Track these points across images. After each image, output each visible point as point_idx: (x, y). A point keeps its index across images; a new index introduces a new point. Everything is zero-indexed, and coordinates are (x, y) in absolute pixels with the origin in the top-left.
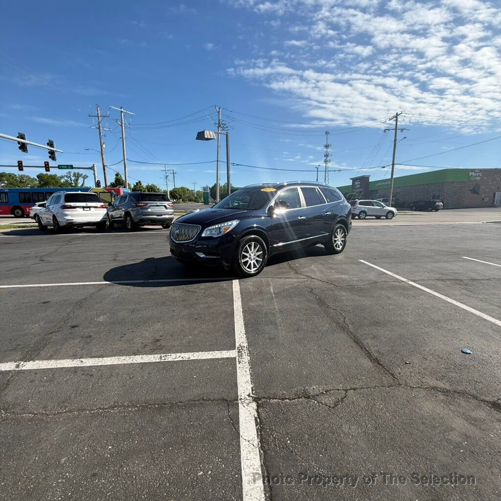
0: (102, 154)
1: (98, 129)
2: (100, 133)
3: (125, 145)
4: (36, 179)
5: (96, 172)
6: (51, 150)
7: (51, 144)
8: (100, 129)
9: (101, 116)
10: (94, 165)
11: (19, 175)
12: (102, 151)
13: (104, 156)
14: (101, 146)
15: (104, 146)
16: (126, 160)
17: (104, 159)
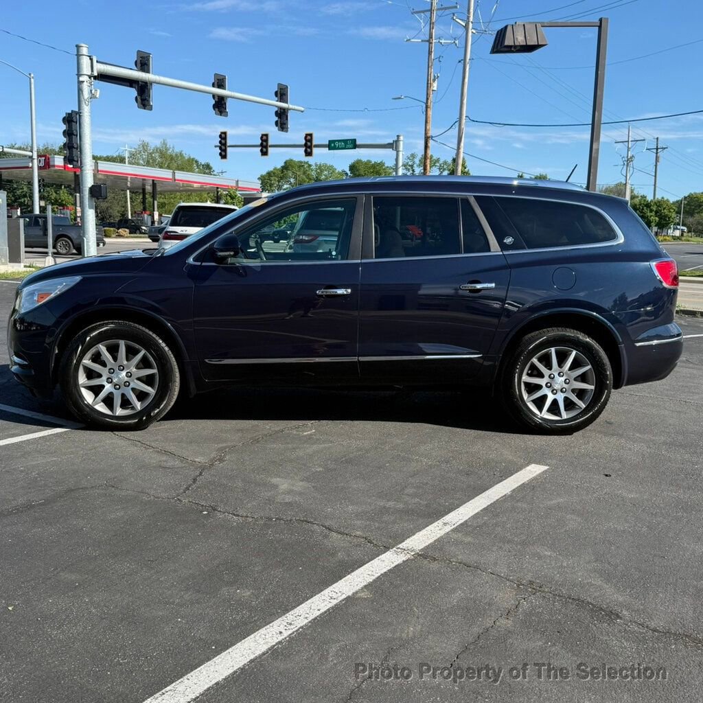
0: (427, 107)
1: (427, 43)
2: (430, 53)
3: (466, 80)
4: (347, 174)
5: (401, 154)
6: (281, 108)
7: (282, 94)
8: (431, 43)
9: (438, 9)
10: (398, 136)
11: (316, 165)
12: (427, 99)
13: (430, 113)
14: (428, 86)
15: (435, 86)
16: (464, 121)
17: (430, 119)
